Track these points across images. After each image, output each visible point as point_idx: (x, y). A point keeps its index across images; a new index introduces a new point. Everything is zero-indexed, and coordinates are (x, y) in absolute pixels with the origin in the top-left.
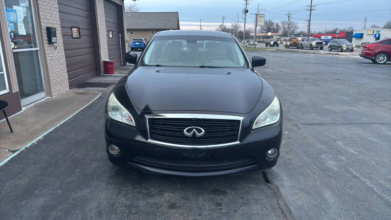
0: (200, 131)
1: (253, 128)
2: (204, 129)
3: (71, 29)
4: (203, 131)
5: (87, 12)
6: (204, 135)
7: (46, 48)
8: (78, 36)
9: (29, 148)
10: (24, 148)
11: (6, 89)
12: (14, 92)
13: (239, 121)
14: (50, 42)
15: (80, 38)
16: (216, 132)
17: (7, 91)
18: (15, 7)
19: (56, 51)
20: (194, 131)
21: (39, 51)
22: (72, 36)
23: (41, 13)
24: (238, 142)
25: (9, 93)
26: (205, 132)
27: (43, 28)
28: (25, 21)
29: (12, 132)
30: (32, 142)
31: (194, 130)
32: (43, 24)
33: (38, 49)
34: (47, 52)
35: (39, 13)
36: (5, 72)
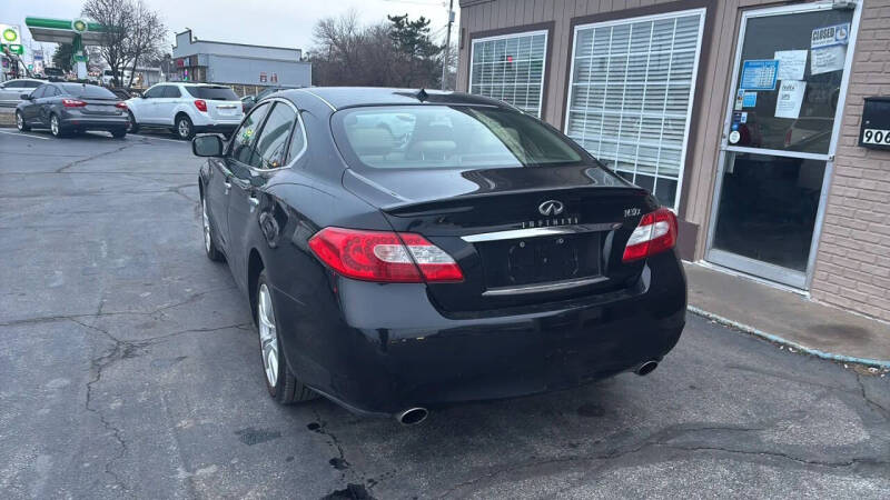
11: (671, 206)
12: (689, 220)
21: (829, 165)
27: (852, 100)
34: (843, 170)
36: (680, 180)
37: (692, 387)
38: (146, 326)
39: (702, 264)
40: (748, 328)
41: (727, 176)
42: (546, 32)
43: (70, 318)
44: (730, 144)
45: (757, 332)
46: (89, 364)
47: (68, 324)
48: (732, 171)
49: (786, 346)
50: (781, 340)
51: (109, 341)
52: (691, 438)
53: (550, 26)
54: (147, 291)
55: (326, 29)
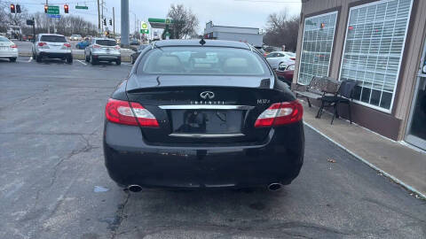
12: (397, 117)
17: (389, 111)
25: (390, 114)
36: (394, 93)
37: (328, 205)
39: (402, 143)
40: (398, 181)
41: (420, 92)
42: (337, 12)
44: (423, 73)
45: (402, 183)
48: (424, 89)
49: (415, 193)
50: (414, 190)
52: (300, 230)
53: (339, 9)
55: (273, 18)
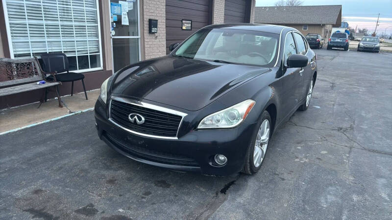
0: (140, 119)
1: (199, 127)
2: (145, 118)
3: (182, 21)
4: (143, 119)
5: (204, 6)
6: (144, 123)
7: (145, 37)
8: (190, 28)
9: (83, 113)
10: (80, 112)
11: (100, 66)
12: (107, 70)
13: (181, 117)
14: (150, 32)
15: (191, 30)
16: (157, 123)
17: (101, 68)
18: (120, 2)
19: (156, 40)
20: (135, 119)
21: (139, 39)
22: (182, 28)
23: (145, 7)
24: (176, 138)
25: (102, 70)
26: (145, 121)
27: (145, 19)
28: (129, 13)
29: (87, 99)
30: (90, 109)
31: (136, 117)
32: (145, 17)
33: (139, 37)
34: (146, 40)
35: (143, 7)
36: (101, 54)
38: (330, 136)
43: (365, 149)
44: (112, 35)
46: (355, 129)
47: (366, 147)
51: (347, 134)
54: (322, 154)
